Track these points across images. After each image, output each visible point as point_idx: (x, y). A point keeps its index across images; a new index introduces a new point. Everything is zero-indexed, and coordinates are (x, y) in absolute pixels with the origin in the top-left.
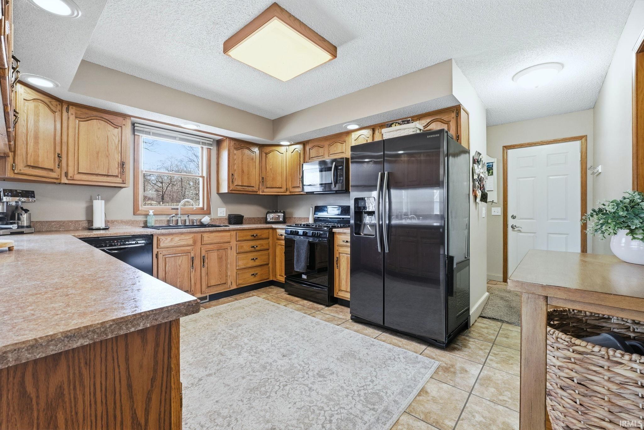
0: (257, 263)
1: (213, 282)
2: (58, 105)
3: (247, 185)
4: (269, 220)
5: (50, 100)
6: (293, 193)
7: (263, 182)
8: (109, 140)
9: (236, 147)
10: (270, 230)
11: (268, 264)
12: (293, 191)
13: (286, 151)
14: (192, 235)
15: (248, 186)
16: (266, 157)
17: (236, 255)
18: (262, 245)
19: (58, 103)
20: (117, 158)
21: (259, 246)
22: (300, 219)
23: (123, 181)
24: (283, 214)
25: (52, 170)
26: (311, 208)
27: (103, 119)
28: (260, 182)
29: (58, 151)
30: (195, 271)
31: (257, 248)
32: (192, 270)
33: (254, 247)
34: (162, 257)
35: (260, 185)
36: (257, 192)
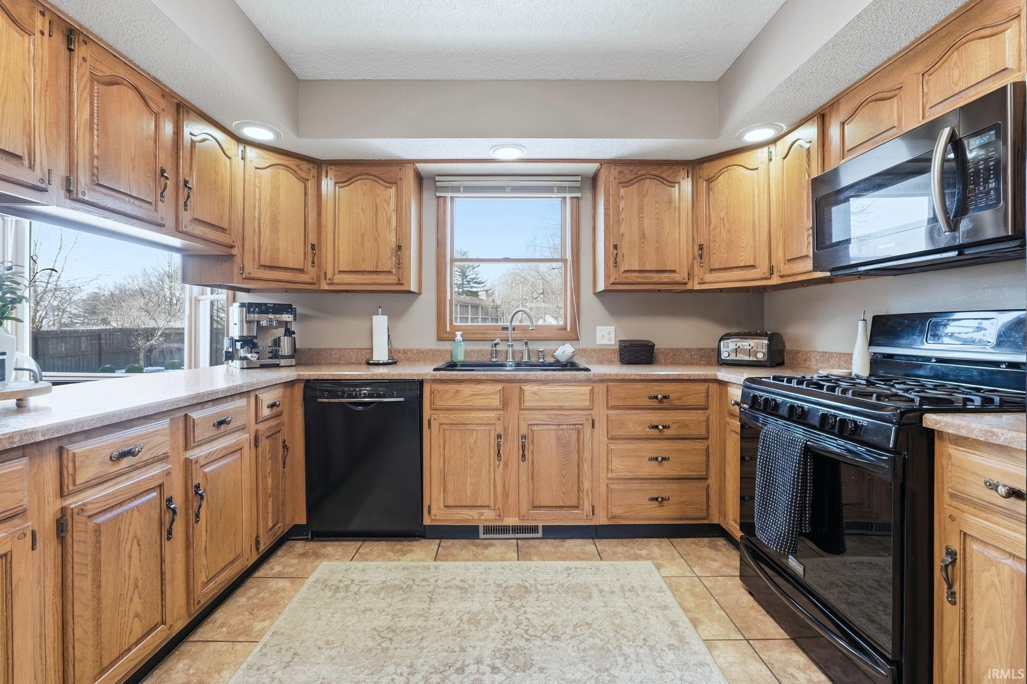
0: (666, 470)
1: (545, 498)
2: (312, 169)
3: (654, 268)
4: (724, 356)
5: (299, 162)
6: (791, 279)
7: (701, 256)
8: (379, 211)
9: (624, 180)
10: (711, 385)
11: (705, 478)
12: (789, 272)
13: (766, 160)
14: (499, 387)
15: (657, 271)
16: (709, 189)
17: (608, 441)
18: (685, 425)
19: (311, 166)
20: (392, 240)
21: (673, 426)
22: (827, 356)
23: (399, 280)
24: (766, 342)
25: (301, 271)
26: (861, 324)
27: (371, 177)
28: (694, 259)
29: (312, 239)
30: (506, 466)
31: (667, 432)
32: (498, 462)
33: (657, 427)
34: (437, 428)
35: (695, 265)
36: (686, 284)
